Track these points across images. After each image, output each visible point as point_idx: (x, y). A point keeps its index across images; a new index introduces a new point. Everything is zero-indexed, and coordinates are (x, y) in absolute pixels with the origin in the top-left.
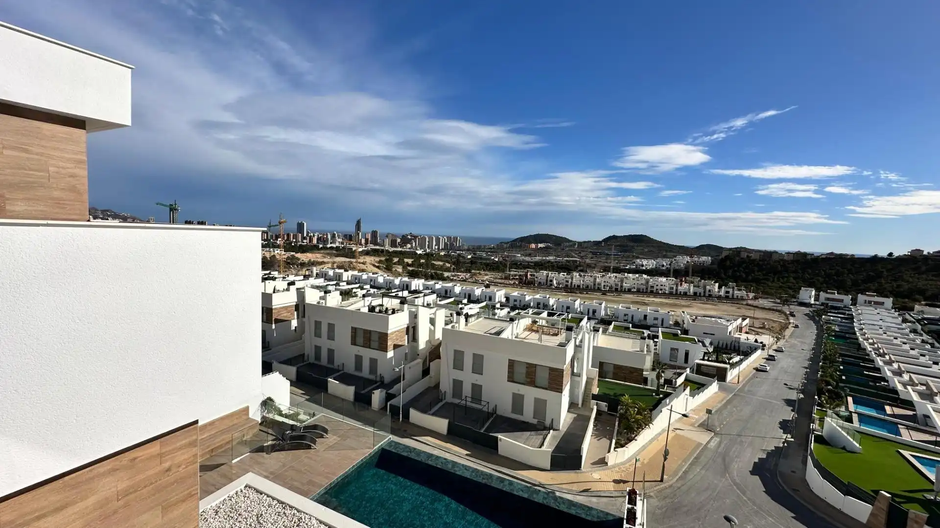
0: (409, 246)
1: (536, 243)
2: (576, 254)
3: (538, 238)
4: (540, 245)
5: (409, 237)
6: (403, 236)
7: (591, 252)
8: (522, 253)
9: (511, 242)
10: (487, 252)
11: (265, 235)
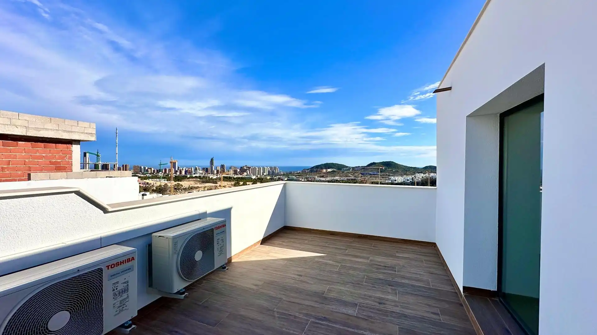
0: (245, 174)
1: (326, 169)
2: (352, 175)
3: (327, 166)
4: (329, 170)
5: (245, 168)
6: (241, 168)
7: (361, 173)
8: (318, 175)
9: (310, 169)
10: (296, 176)
11: (150, 170)
